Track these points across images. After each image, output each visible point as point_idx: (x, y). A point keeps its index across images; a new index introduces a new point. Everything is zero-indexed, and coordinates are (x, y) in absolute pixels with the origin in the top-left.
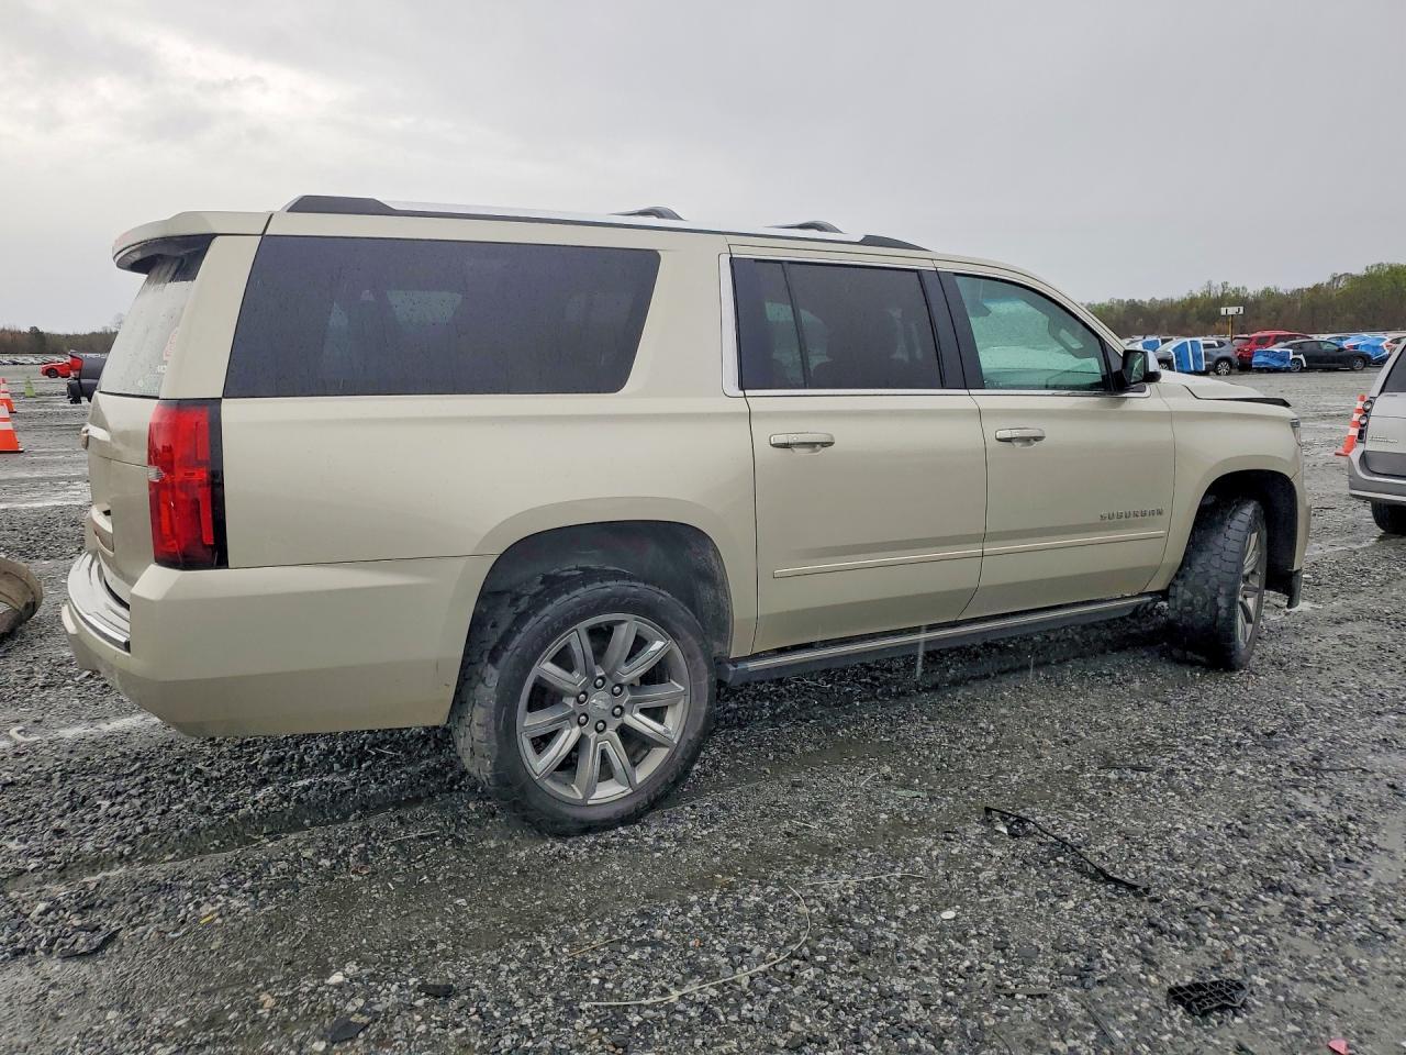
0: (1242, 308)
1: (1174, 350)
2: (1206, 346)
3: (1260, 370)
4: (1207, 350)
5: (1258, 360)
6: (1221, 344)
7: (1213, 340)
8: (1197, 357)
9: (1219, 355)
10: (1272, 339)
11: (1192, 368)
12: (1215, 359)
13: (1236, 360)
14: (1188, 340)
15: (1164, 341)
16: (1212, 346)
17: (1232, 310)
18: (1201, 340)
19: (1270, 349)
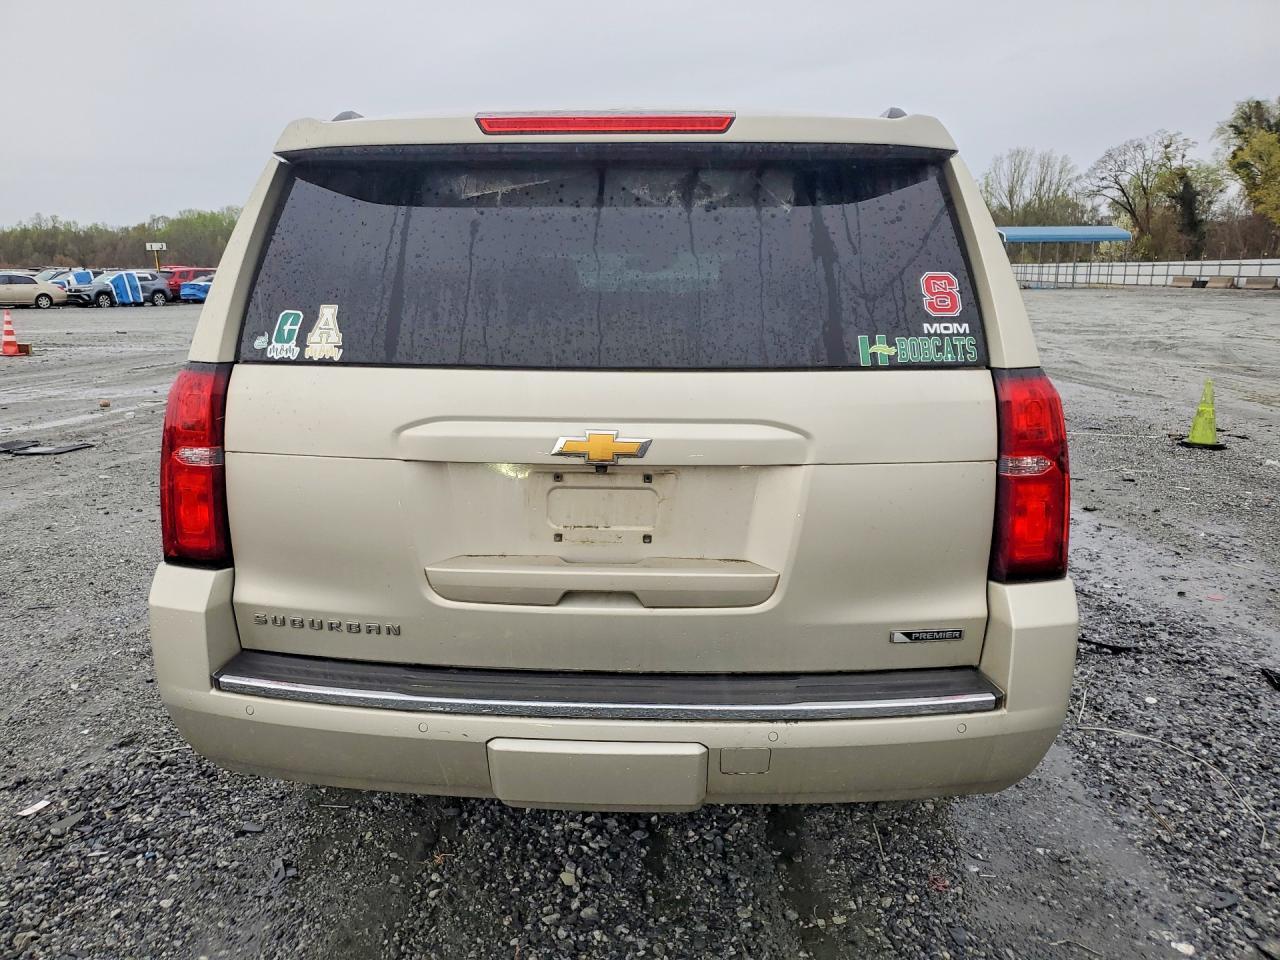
0: (164, 245)
1: (112, 282)
2: (141, 279)
3: (187, 301)
4: (144, 283)
5: (184, 292)
6: (154, 277)
7: (146, 273)
8: (134, 289)
9: (154, 288)
10: (191, 274)
11: (132, 300)
12: (151, 291)
13: (169, 293)
14: (123, 273)
15: (96, 274)
16: (145, 279)
17: (156, 246)
18: (135, 272)
19: (192, 283)
